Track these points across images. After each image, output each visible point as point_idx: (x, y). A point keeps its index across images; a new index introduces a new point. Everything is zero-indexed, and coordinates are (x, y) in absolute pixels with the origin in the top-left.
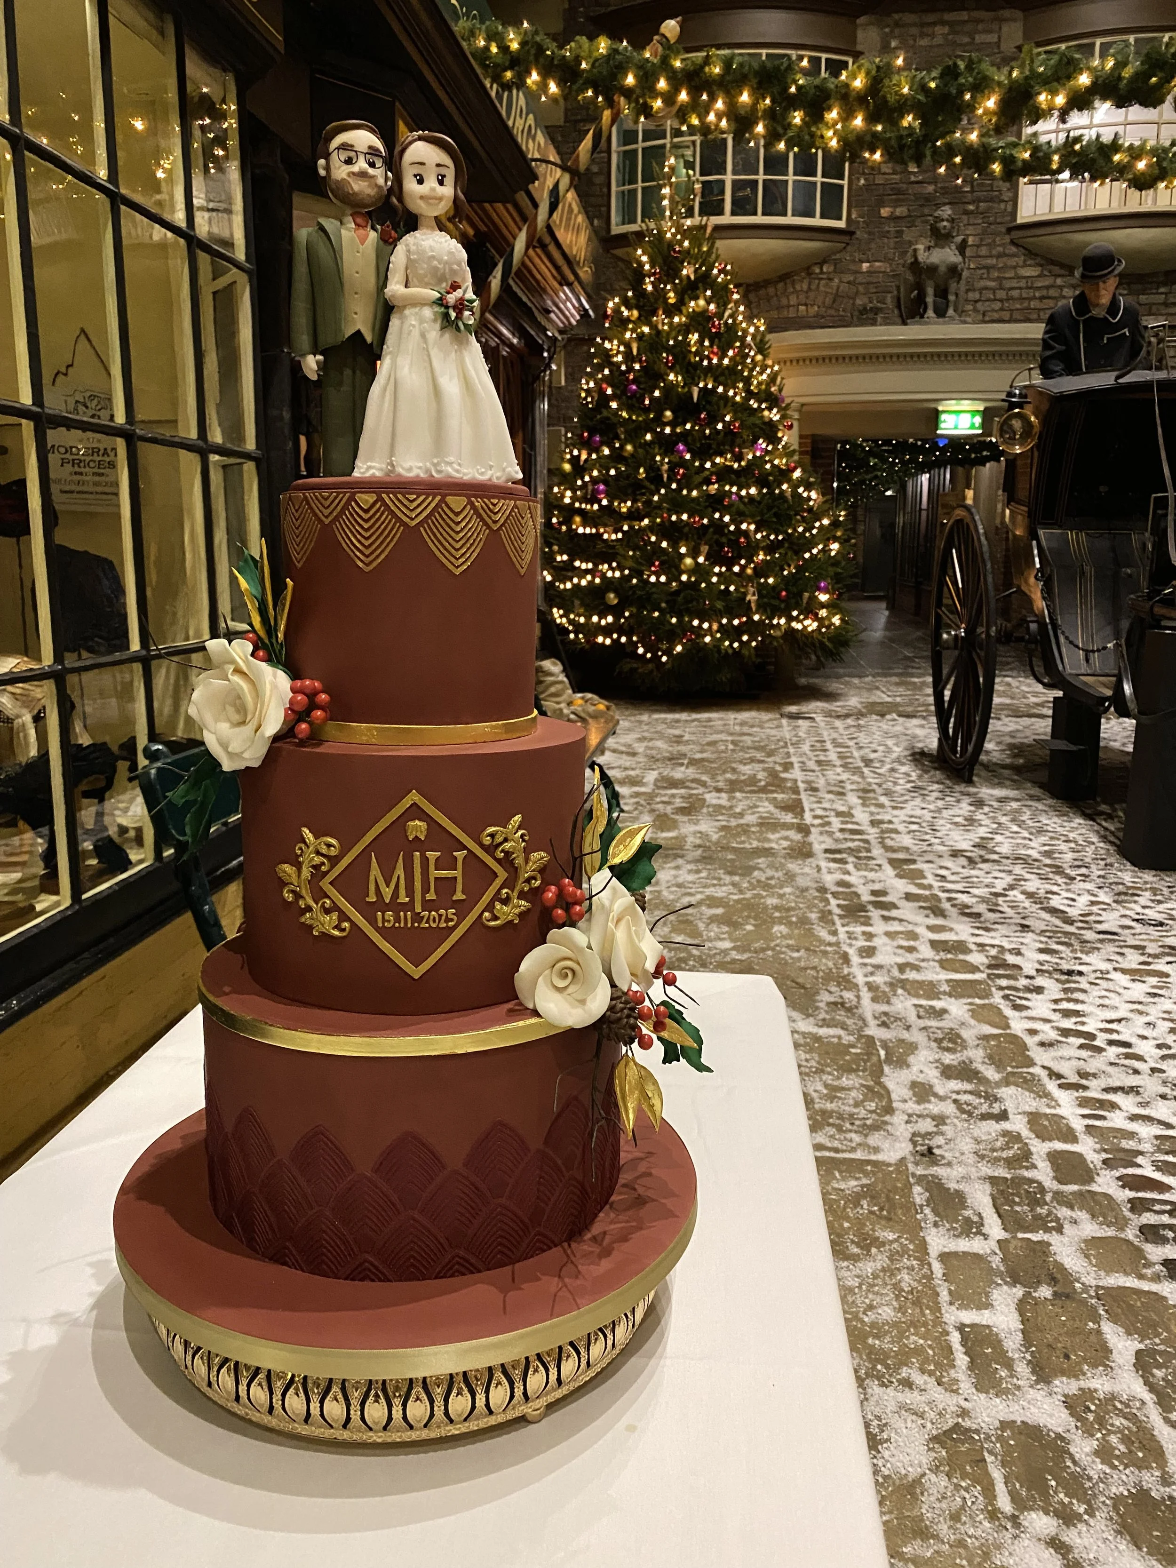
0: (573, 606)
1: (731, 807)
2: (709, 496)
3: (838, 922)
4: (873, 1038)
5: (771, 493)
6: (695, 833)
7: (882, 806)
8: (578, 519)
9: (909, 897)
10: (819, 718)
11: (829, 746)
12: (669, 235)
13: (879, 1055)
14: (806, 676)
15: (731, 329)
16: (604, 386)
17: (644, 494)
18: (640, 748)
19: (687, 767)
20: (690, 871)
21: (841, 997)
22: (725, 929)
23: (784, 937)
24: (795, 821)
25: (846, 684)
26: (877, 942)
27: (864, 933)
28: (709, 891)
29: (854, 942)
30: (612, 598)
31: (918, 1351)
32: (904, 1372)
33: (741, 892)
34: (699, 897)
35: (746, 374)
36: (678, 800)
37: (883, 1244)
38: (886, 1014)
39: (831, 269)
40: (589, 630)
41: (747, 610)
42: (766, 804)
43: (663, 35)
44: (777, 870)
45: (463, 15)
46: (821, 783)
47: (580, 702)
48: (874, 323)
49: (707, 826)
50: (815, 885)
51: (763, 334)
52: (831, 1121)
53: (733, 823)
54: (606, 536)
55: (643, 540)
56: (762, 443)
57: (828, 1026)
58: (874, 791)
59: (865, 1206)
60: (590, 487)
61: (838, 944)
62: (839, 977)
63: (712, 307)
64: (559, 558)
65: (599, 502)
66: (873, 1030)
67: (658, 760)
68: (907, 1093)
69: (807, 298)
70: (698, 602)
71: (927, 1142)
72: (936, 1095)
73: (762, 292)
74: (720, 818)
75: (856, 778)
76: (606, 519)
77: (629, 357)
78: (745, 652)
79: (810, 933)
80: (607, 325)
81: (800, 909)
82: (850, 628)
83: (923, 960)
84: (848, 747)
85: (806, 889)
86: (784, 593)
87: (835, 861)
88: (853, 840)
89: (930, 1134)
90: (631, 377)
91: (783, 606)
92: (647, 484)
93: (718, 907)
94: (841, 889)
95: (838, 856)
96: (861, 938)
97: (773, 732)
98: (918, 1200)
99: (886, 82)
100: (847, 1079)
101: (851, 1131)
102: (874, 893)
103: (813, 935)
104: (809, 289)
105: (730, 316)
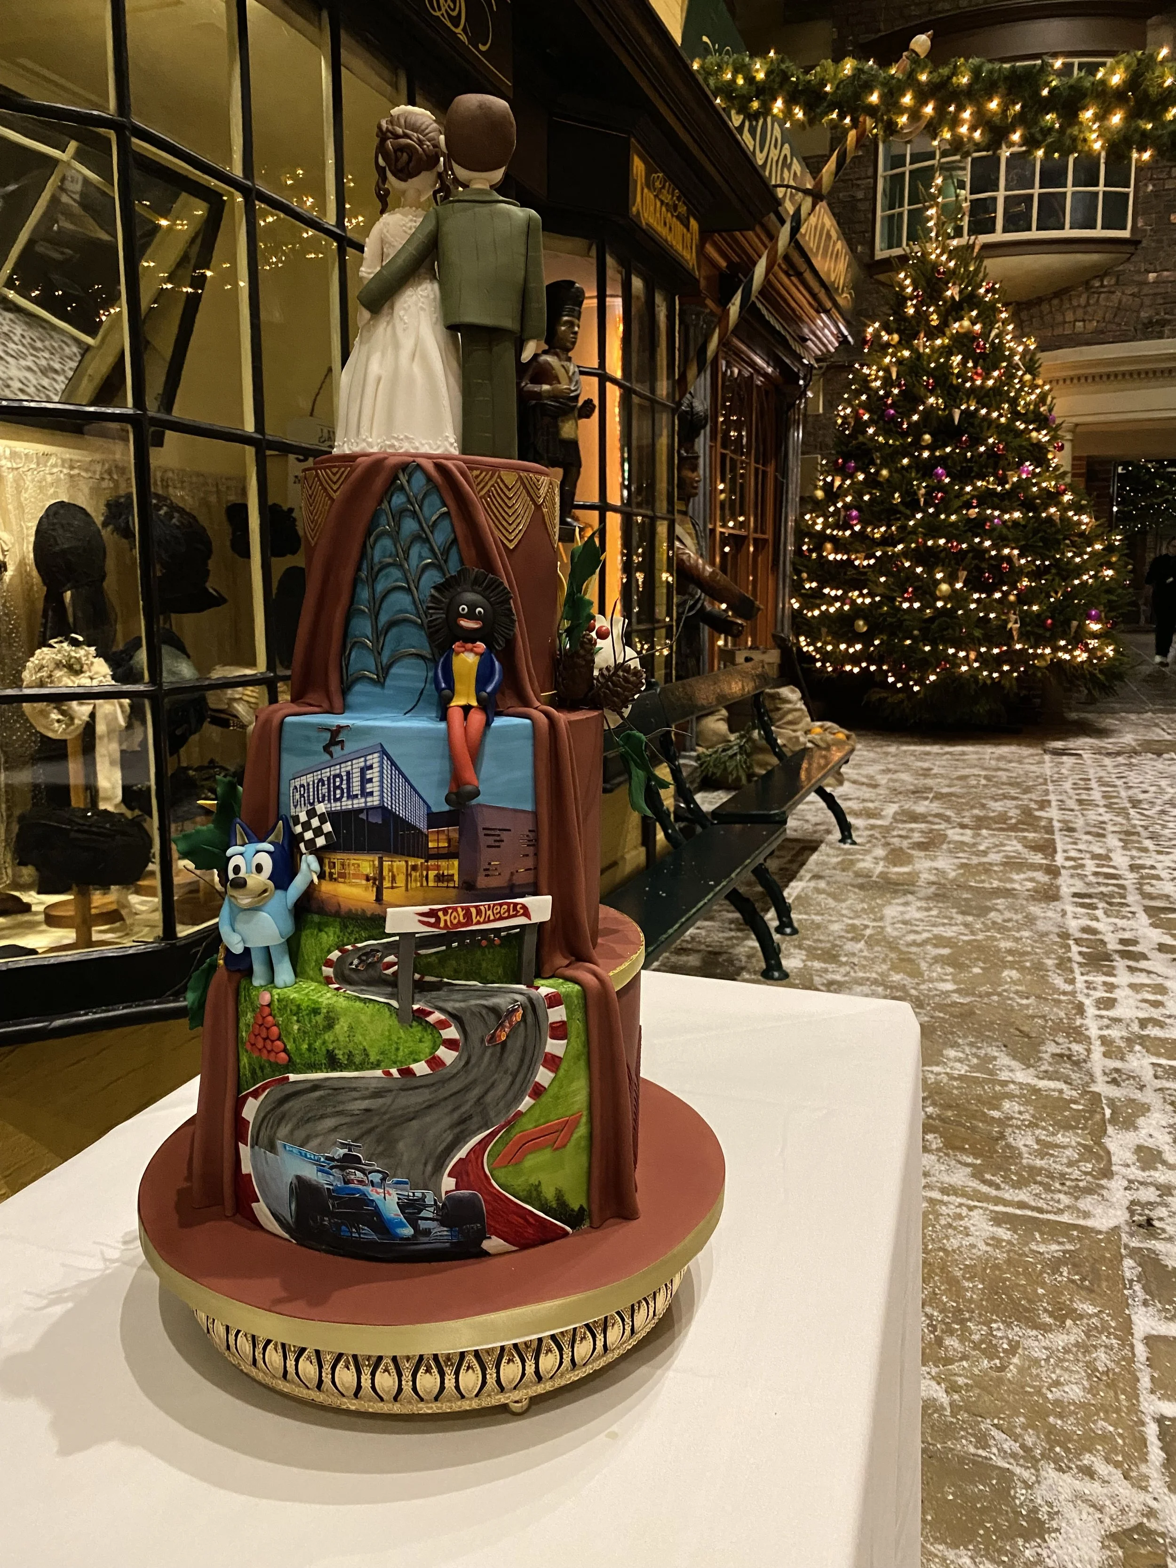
0: (820, 634)
1: (974, 845)
2: (969, 520)
3: (1077, 970)
4: (1100, 1095)
5: (1037, 517)
6: (930, 869)
7: (1145, 850)
8: (829, 546)
9: (1162, 948)
10: (1086, 755)
11: (1094, 784)
12: (933, 257)
13: (1104, 1114)
14: (1077, 710)
15: (998, 348)
16: (861, 411)
17: (899, 519)
18: (883, 780)
19: (931, 802)
20: (919, 909)
21: (1069, 1049)
22: (950, 970)
23: (1014, 982)
24: (1044, 861)
25: (1121, 720)
26: (1117, 994)
27: (1105, 984)
28: (936, 931)
29: (1092, 992)
30: (861, 625)
31: (1105, 1438)
32: (1087, 1459)
33: (973, 933)
34: (925, 935)
35: (1012, 394)
36: (916, 835)
37: (1081, 1317)
38: (1117, 1070)
39: (1113, 282)
40: (836, 658)
41: (1007, 638)
42: (1015, 842)
43: (913, 51)
44: (1016, 912)
45: (716, 51)
46: (1079, 823)
47: (819, 730)
48: (1161, 336)
49: (945, 863)
50: (1057, 930)
51: (1034, 353)
52: (1039, 1178)
53: (975, 860)
54: (857, 563)
55: (897, 566)
56: (1028, 466)
57: (1050, 1079)
58: (1138, 834)
59: (1065, 1274)
60: (843, 513)
61: (1073, 993)
62: (1070, 1028)
63: (978, 327)
64: (807, 586)
65: (851, 527)
66: (1101, 1087)
67: (900, 793)
68: (1130, 1157)
69: (1085, 313)
70: (954, 630)
71: (1147, 1212)
72: (1164, 1163)
73: (1034, 311)
74: (960, 855)
75: (1119, 819)
76: (857, 545)
77: (888, 382)
78: (1006, 683)
79: (1044, 980)
80: (866, 350)
81: (1036, 954)
82: (1125, 659)
83: (1170, 1017)
84: (1115, 786)
85: (1047, 934)
86: (1049, 621)
87: (1083, 905)
88: (1107, 885)
89: (1151, 1203)
90: (889, 402)
91: (1048, 634)
92: (902, 508)
93: (945, 947)
94: (1085, 936)
95: (1087, 901)
96: (1101, 988)
97: (1033, 768)
98: (1128, 1274)
99: (1148, 75)
100: (1063, 1136)
101: (1060, 1191)
102: (1122, 942)
103: (1047, 982)
104: (1088, 304)
105: (997, 336)
